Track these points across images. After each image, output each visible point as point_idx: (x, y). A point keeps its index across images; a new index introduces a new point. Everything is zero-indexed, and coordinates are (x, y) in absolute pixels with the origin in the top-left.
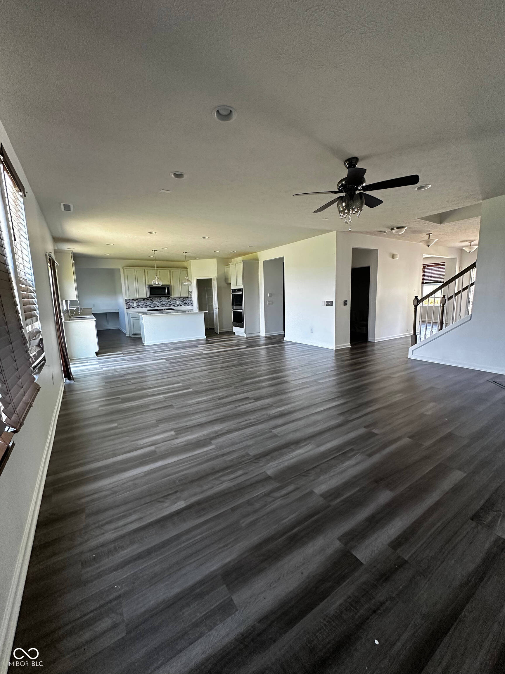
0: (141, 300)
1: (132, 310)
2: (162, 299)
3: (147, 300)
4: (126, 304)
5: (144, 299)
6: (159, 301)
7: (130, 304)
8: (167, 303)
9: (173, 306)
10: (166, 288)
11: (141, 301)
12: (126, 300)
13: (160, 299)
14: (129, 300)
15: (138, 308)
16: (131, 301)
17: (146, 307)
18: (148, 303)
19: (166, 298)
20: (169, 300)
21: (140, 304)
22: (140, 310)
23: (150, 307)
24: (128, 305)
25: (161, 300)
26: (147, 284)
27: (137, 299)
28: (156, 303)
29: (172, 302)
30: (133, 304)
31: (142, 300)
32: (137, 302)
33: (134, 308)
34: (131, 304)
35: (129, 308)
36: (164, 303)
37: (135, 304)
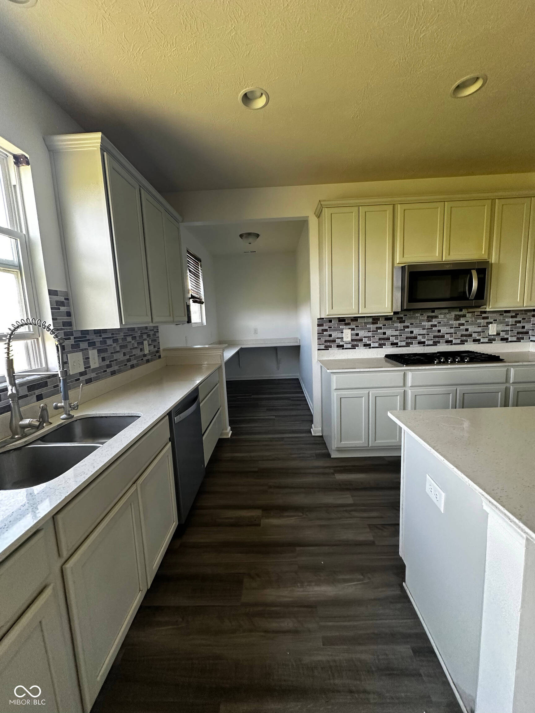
0: (366, 320)
1: (335, 354)
2: (436, 317)
3: (387, 322)
4: (320, 334)
5: (375, 319)
6: (427, 324)
7: (330, 336)
8: (452, 331)
9: (475, 341)
10: (474, 274)
11: (368, 323)
12: (321, 322)
13: (430, 319)
14: (330, 321)
15: (354, 347)
16: (334, 323)
17: (381, 346)
18: (389, 332)
19: (453, 314)
20: (462, 321)
21: (362, 333)
22: (361, 353)
23: (394, 344)
24: (323, 339)
25: (435, 322)
26: (398, 260)
27: (355, 319)
28: (416, 331)
29: (471, 329)
30: (340, 335)
31: (370, 320)
32: (353, 329)
33: (342, 346)
34: (335, 335)
35: (327, 348)
36: (444, 330)
37: (347, 335)
